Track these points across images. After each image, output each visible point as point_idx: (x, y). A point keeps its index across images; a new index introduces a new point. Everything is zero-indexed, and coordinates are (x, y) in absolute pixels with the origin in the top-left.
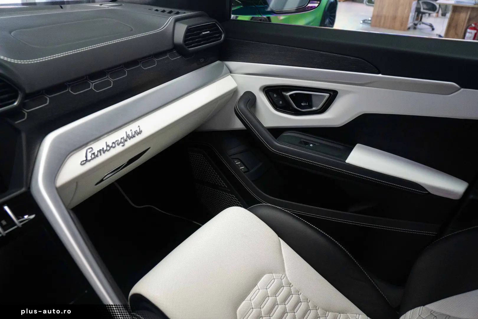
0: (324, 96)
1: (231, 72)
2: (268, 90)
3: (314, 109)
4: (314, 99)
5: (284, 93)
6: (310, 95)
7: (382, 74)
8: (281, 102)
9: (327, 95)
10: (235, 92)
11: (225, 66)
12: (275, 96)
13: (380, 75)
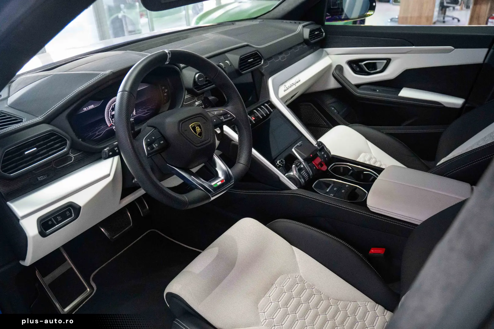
0: (383, 62)
1: (328, 54)
2: (351, 63)
3: (378, 70)
4: (378, 65)
5: (360, 64)
6: (375, 63)
7: (415, 46)
8: (358, 69)
9: (385, 61)
10: (330, 66)
11: (324, 52)
12: (355, 65)
13: (414, 47)
